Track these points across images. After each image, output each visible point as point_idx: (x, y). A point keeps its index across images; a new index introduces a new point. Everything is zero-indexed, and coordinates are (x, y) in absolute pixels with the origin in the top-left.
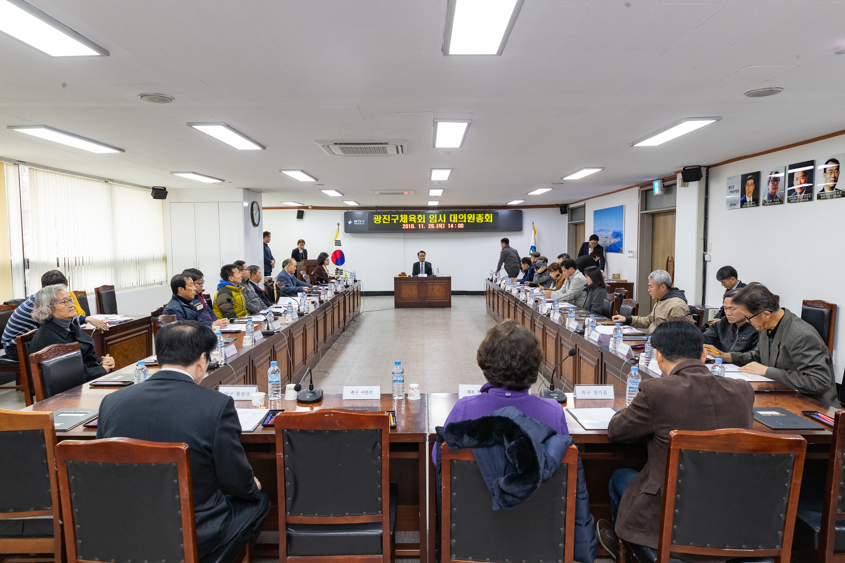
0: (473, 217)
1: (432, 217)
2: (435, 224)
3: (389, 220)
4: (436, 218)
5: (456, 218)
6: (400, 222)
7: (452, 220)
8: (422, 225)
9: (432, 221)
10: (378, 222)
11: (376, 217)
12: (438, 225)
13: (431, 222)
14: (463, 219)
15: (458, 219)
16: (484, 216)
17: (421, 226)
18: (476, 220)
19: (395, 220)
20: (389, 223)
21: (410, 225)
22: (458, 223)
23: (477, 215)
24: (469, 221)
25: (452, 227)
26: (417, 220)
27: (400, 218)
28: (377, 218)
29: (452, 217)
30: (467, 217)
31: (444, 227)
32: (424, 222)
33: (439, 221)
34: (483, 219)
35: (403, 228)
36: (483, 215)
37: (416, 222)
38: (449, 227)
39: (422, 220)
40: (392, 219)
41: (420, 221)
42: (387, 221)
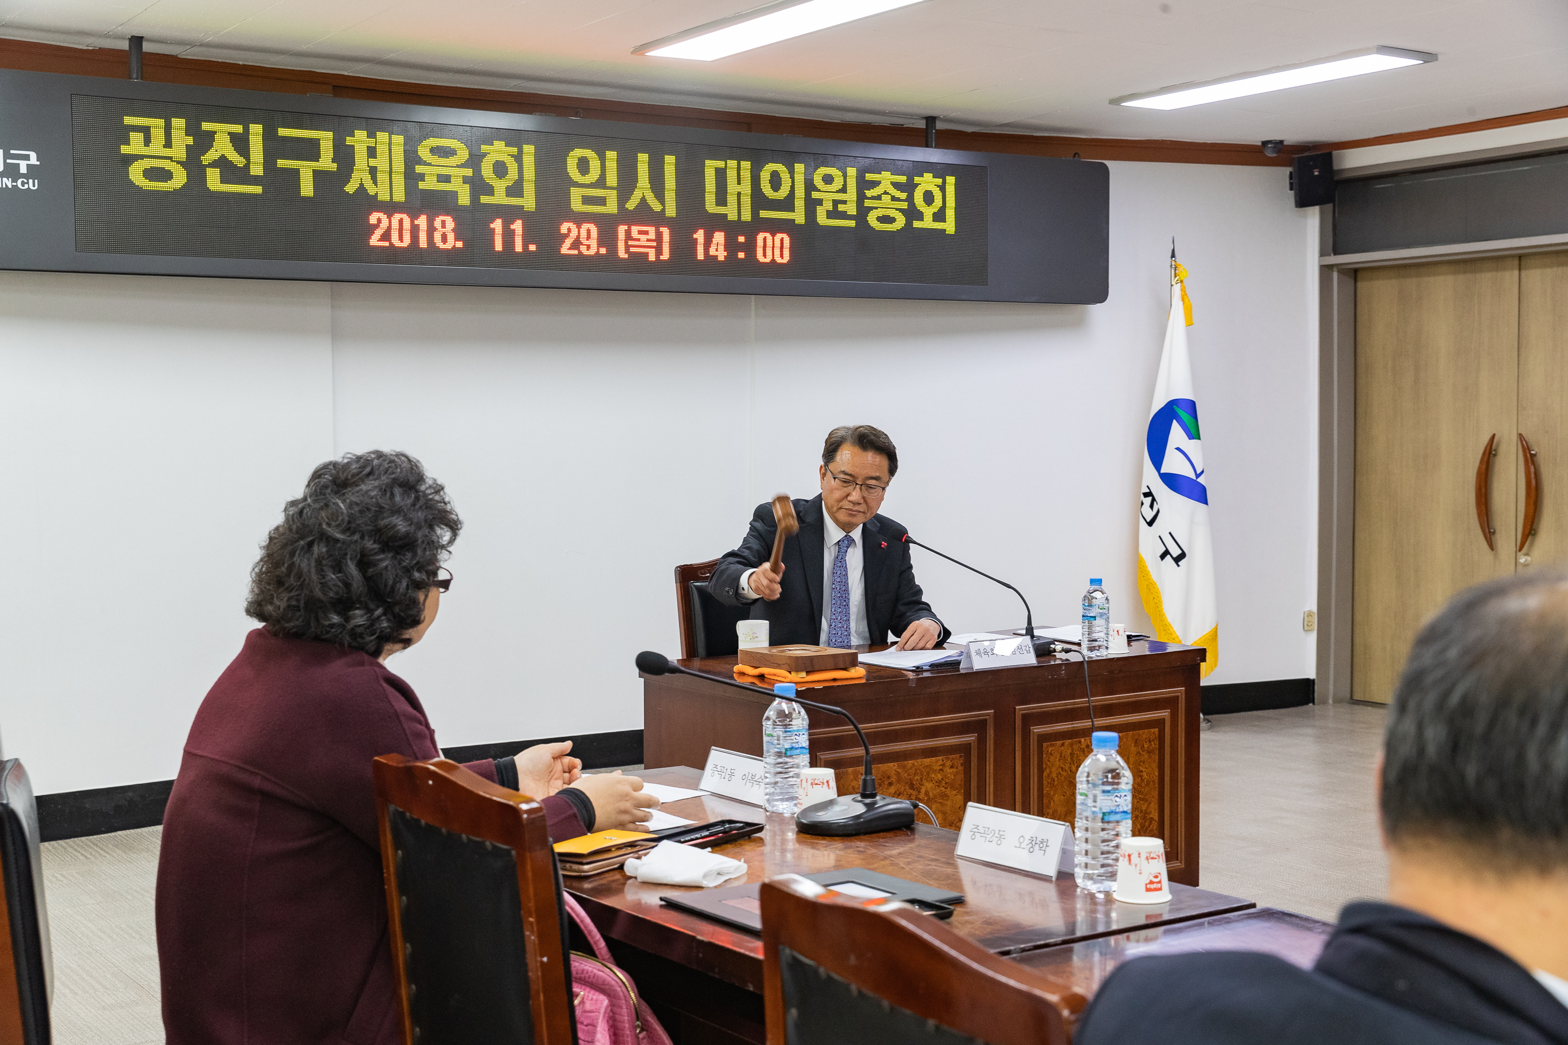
0: (844, 190)
1: (583, 166)
2: (607, 227)
3: (257, 170)
4: (612, 179)
5: (746, 188)
6: (351, 188)
7: (721, 199)
8: (518, 226)
9: (587, 200)
10: (165, 175)
11: (146, 131)
12: (628, 236)
13: (576, 204)
14: (788, 204)
15: (759, 201)
16: (909, 188)
17: (508, 236)
18: (863, 212)
19: (306, 171)
20: (258, 190)
21: (422, 221)
22: (758, 225)
23: (869, 177)
24: (822, 219)
25: (722, 255)
26: (479, 186)
27: (344, 156)
28: (157, 146)
29: (721, 175)
30: (810, 186)
31: (666, 256)
32: (529, 201)
33: (631, 205)
34: (904, 205)
35: (374, 241)
36: (903, 179)
37: (475, 196)
38: (701, 256)
39: (515, 190)
40: (281, 163)
41: (500, 197)
42: (242, 175)
